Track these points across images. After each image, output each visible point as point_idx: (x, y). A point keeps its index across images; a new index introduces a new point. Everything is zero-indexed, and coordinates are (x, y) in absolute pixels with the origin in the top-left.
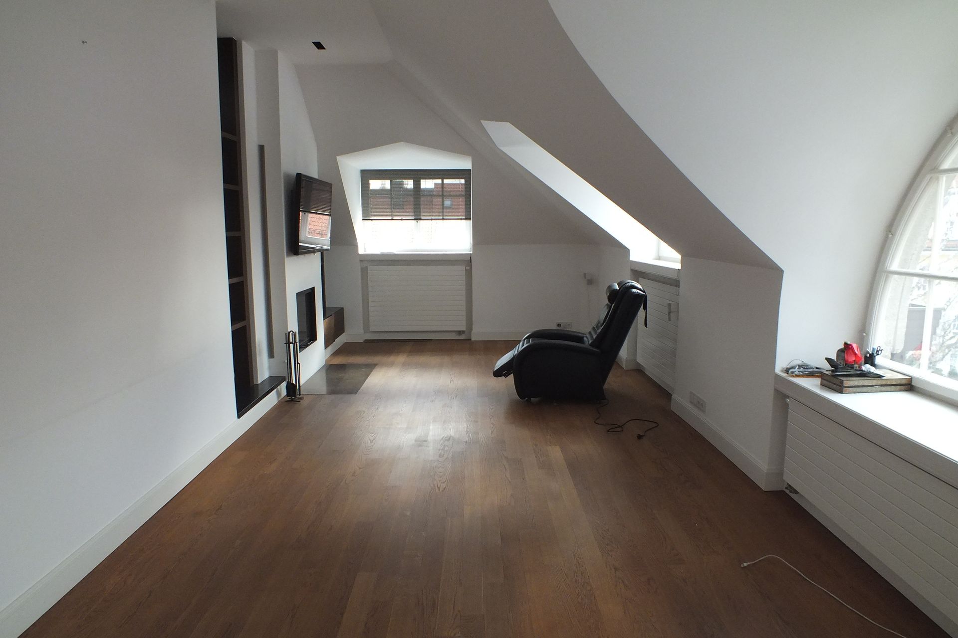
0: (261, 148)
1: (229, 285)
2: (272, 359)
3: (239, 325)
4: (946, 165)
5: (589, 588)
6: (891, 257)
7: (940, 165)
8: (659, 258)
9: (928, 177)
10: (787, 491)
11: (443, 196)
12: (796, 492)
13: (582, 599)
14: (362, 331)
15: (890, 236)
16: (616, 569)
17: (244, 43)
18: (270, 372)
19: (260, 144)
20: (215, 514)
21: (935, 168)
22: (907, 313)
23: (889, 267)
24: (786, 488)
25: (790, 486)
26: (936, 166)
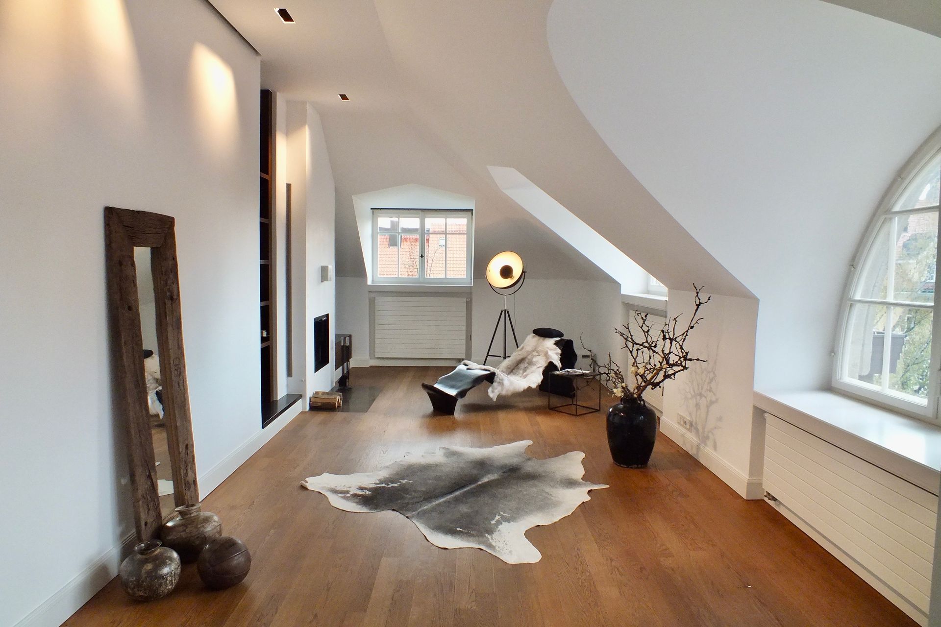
0: (289, 186)
1: (261, 307)
2: (290, 378)
3: (266, 344)
4: (897, 208)
5: (588, 574)
6: (854, 288)
7: (891, 208)
8: (648, 292)
9: (882, 218)
10: (766, 499)
11: (446, 234)
12: (774, 499)
13: (582, 583)
14: (368, 357)
15: (853, 269)
16: (612, 560)
17: (278, 95)
18: (287, 390)
19: (288, 183)
20: (249, 508)
21: (887, 211)
22: (872, 339)
23: (853, 297)
24: (766, 496)
25: (769, 494)
26: (888, 209)
